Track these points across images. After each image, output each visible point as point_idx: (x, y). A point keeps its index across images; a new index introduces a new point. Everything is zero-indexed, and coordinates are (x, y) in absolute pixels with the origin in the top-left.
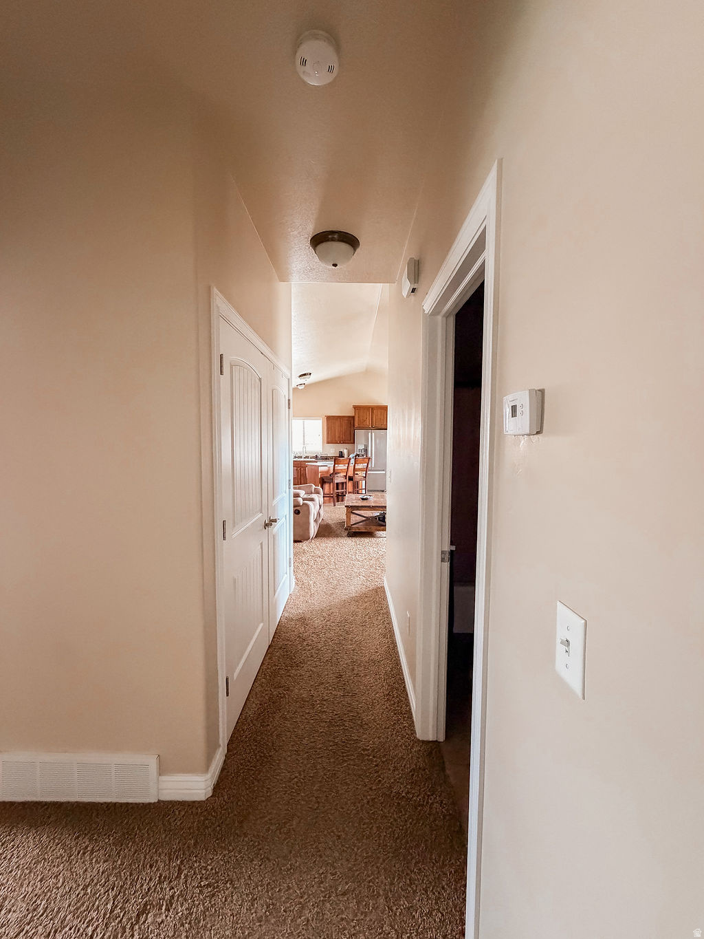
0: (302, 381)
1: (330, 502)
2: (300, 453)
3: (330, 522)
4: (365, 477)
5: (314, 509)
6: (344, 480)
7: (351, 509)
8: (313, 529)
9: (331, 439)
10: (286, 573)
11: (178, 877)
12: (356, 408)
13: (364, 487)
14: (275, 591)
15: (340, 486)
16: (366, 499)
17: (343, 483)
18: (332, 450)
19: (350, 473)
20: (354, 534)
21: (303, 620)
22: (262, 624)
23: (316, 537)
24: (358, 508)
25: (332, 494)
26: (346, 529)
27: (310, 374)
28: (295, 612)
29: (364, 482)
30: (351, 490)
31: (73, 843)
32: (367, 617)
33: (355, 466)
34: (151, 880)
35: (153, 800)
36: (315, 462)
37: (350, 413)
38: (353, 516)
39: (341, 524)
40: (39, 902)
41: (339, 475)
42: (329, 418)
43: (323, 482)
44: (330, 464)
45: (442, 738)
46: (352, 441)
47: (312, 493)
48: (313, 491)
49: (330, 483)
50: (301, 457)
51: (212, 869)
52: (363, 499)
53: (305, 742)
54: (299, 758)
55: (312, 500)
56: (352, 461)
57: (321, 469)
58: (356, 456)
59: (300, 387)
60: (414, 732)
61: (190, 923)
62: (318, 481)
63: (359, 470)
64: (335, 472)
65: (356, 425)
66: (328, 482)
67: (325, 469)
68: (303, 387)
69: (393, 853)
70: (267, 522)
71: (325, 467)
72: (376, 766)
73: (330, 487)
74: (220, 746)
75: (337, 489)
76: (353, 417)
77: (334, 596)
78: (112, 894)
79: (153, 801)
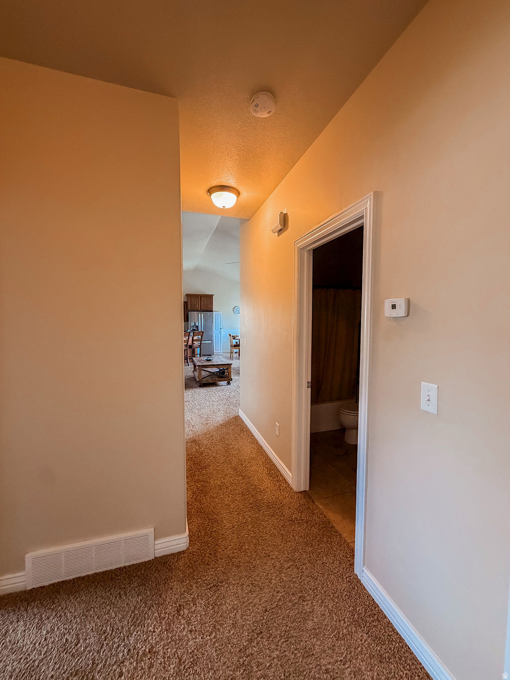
4: (200, 346)
7: (202, 367)
12: (188, 295)
13: (198, 353)
16: (210, 360)
19: (190, 343)
20: (204, 385)
24: (205, 366)
26: (198, 382)
30: (190, 354)
31: (108, 594)
33: (193, 338)
35: (152, 557)
40: (104, 629)
45: (308, 489)
52: (207, 360)
53: (232, 507)
54: (233, 515)
58: (193, 331)
60: (292, 489)
63: (196, 340)
65: (189, 308)
69: (305, 544)
72: (279, 509)
76: (186, 303)
77: (209, 425)
79: (151, 559)
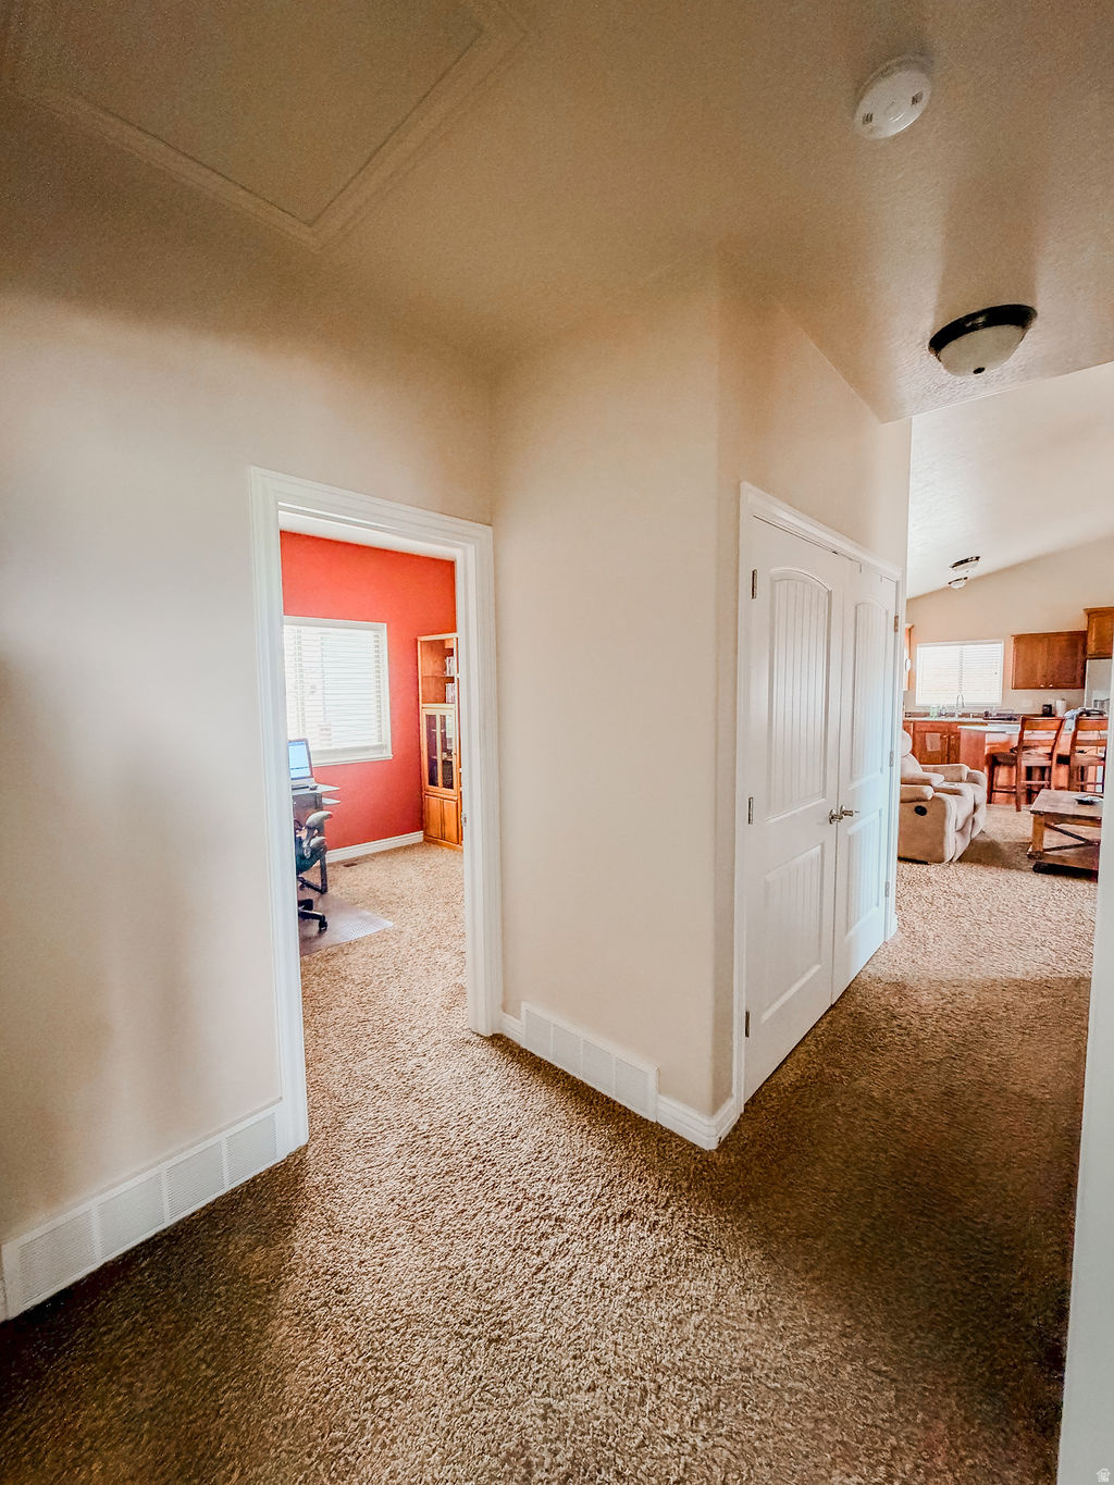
0: (961, 572)
1: (1008, 802)
2: (950, 707)
3: (999, 839)
4: (1104, 759)
5: (957, 810)
6: (1046, 763)
7: (1048, 820)
8: (954, 845)
9: (1025, 680)
10: (878, 905)
11: (665, 1207)
12: (1091, 614)
13: (1099, 780)
14: (848, 927)
15: (1037, 774)
16: (1090, 803)
17: (1043, 769)
18: (1029, 702)
19: (1064, 748)
20: (1047, 867)
21: (900, 988)
22: (819, 966)
23: (960, 860)
24: (1062, 818)
25: (1015, 787)
26: (1030, 856)
27: (977, 558)
28: (884, 970)
29: (1100, 768)
30: (1063, 782)
31: (575, 1116)
32: (1041, 1022)
33: (1075, 735)
34: (638, 1192)
36: (982, 724)
37: (1080, 624)
38: (1047, 833)
39: (1025, 846)
41: (1032, 751)
42: (1019, 639)
43: (993, 762)
44: (1013, 730)
46: (1079, 681)
47: (961, 781)
48: (965, 778)
49: (1011, 766)
50: (953, 715)
51: (703, 1225)
52: (1081, 802)
55: (956, 793)
56: (1070, 725)
57: (989, 738)
58: (1081, 714)
59: (956, 586)
61: (670, 1258)
62: (982, 760)
63: (1088, 743)
64: (1023, 746)
65: (1091, 649)
66: (1005, 765)
67: (1002, 738)
68: (963, 583)
70: (834, 812)
71: (1001, 735)
73: (1010, 774)
74: (732, 1096)
75: (1029, 777)
76: (1083, 635)
77: (974, 967)
78: (602, 1182)
79: (650, 1120)
